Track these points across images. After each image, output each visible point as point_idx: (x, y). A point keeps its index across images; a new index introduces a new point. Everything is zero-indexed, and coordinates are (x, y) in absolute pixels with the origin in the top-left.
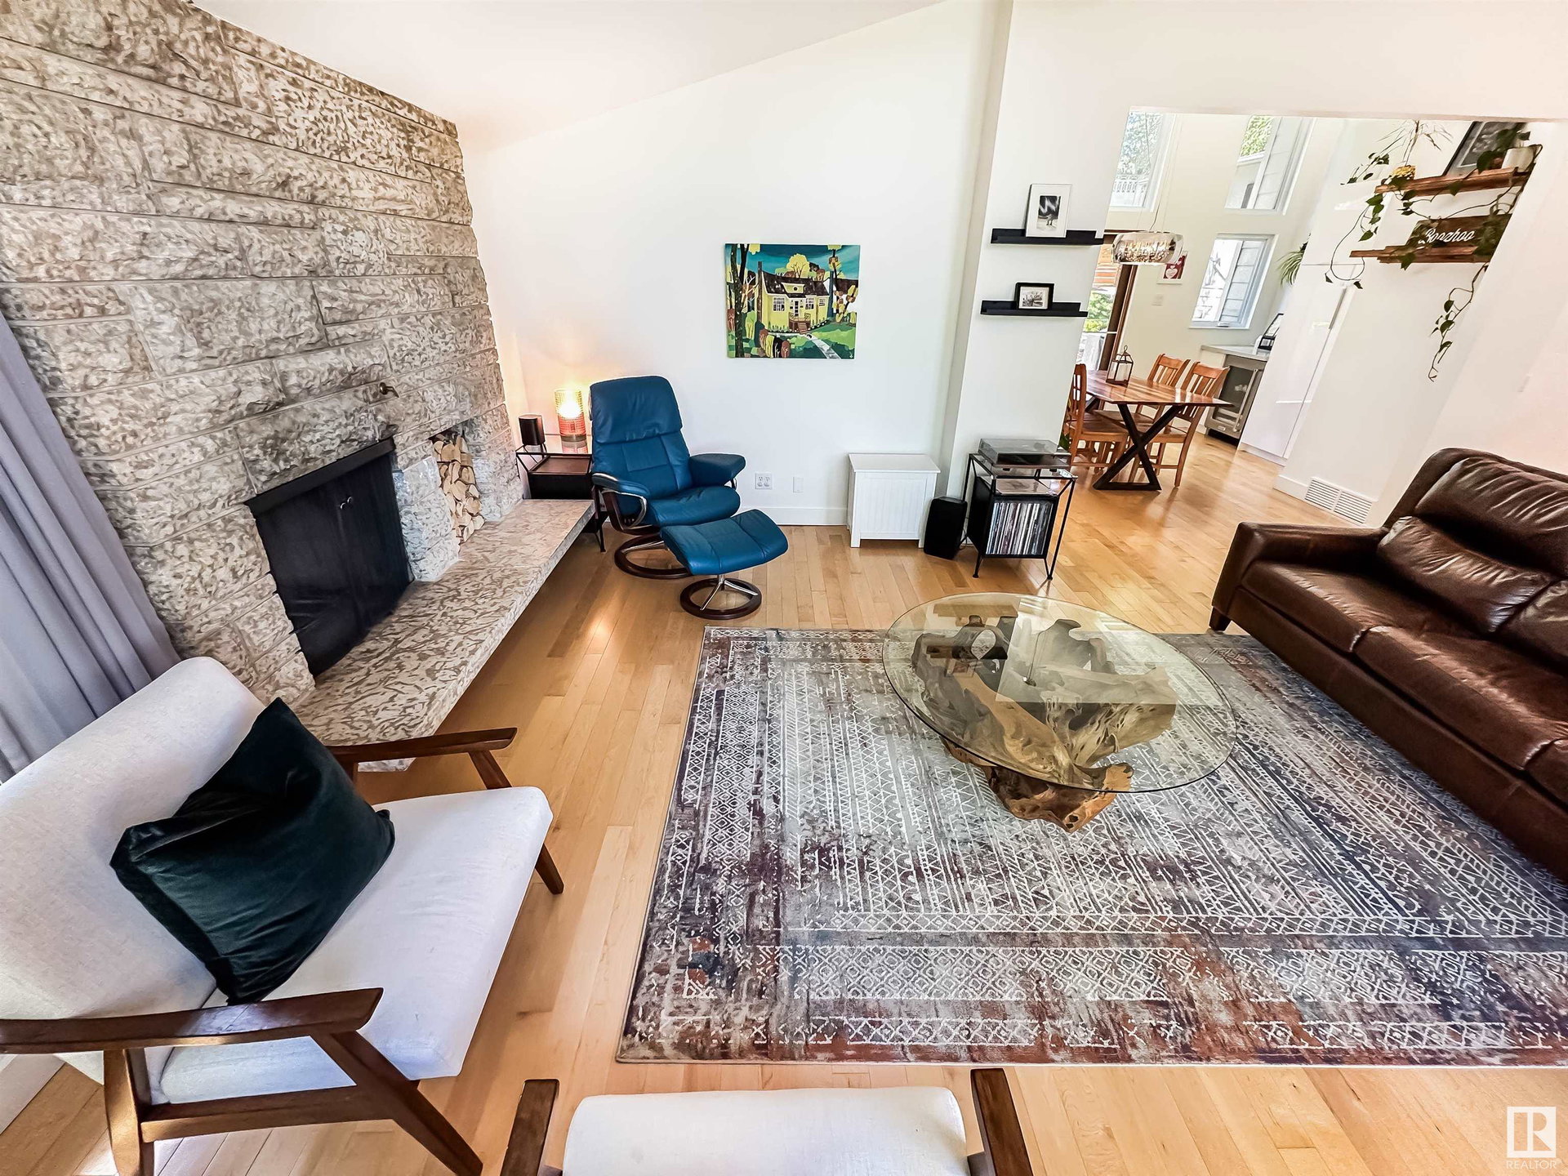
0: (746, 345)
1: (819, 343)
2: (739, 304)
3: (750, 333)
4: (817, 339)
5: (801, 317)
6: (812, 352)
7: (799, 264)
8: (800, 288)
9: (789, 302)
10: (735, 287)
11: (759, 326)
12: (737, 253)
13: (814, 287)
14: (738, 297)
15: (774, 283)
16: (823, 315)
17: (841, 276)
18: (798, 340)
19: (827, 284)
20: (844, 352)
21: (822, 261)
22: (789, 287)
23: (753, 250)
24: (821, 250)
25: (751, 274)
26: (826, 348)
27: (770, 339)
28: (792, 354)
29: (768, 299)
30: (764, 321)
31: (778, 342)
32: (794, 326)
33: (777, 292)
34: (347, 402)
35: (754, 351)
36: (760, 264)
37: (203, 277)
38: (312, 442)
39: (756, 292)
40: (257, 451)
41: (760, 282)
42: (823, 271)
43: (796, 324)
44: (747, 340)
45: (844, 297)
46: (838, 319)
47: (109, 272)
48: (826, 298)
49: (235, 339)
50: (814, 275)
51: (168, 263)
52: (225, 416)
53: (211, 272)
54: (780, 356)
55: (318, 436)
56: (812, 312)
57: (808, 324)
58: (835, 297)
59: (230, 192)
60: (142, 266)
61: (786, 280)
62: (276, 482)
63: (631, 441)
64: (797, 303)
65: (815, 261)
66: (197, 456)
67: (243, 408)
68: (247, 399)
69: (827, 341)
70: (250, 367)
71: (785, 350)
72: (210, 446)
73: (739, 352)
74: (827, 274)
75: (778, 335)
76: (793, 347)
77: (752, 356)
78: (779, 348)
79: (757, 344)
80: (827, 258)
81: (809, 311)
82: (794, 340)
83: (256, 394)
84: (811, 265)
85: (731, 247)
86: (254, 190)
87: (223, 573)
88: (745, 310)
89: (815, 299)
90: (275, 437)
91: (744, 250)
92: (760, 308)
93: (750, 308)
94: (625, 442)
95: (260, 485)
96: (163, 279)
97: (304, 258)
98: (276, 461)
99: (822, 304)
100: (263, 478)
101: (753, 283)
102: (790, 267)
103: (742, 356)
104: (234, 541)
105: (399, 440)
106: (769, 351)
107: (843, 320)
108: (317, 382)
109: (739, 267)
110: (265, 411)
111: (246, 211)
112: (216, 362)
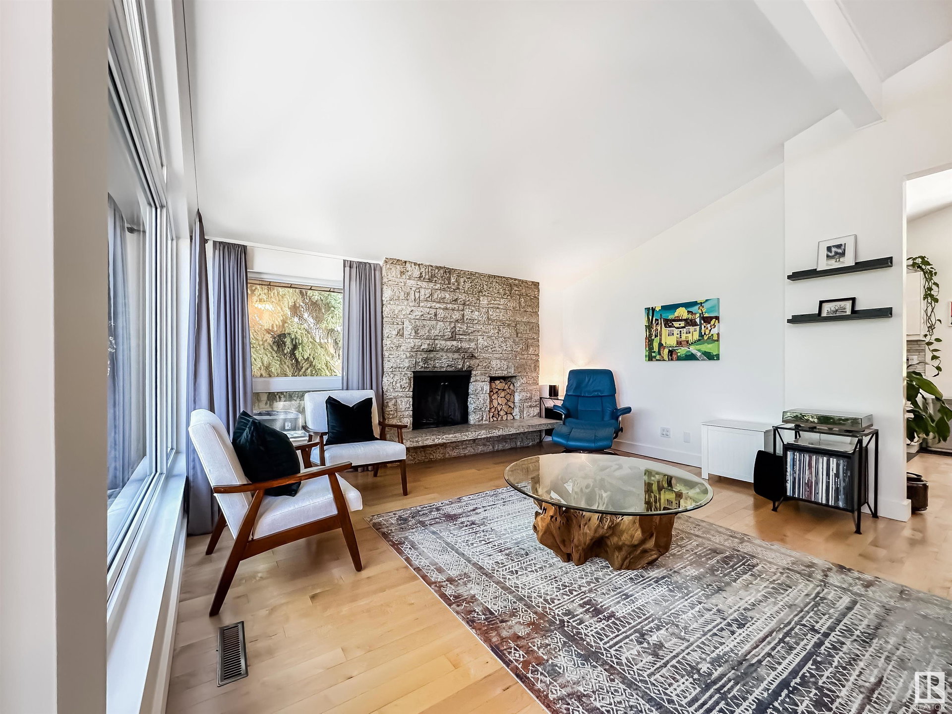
0: (653, 354)
1: (694, 352)
2: (651, 335)
3: (656, 348)
4: (693, 349)
5: (683, 338)
6: (691, 357)
7: (682, 312)
8: (682, 324)
9: (676, 331)
10: (649, 327)
11: (660, 345)
12: (650, 311)
13: (690, 323)
14: (650, 331)
15: (668, 323)
16: (696, 336)
17: (706, 315)
18: (682, 351)
19: (698, 320)
20: (710, 356)
21: (695, 309)
22: (676, 324)
23: (657, 309)
24: (694, 304)
25: (657, 320)
26: (699, 354)
27: (666, 351)
28: (679, 359)
29: (665, 331)
30: (663, 342)
31: (671, 353)
32: (679, 343)
33: (670, 327)
34: (456, 356)
35: (658, 357)
36: (661, 315)
37: (423, 320)
38: (438, 362)
39: (659, 328)
40: (420, 360)
41: (661, 324)
42: (696, 314)
43: (681, 342)
44: (654, 352)
45: (709, 326)
46: (705, 338)
47: (402, 317)
48: (698, 328)
49: (425, 334)
50: (690, 316)
51: (416, 316)
52: (415, 350)
53: (426, 319)
54: (672, 360)
55: (441, 362)
56: (690, 335)
57: (687, 342)
58: (703, 327)
59: (439, 302)
60: (410, 316)
61: (674, 320)
62: (422, 370)
63: (583, 396)
64: (681, 331)
65: (690, 310)
66: (405, 357)
67: (421, 349)
68: (422, 347)
69: (699, 350)
70: (427, 340)
71: (674, 356)
72: (408, 355)
73: (650, 358)
74: (698, 315)
75: (671, 349)
76: (679, 354)
77: (657, 360)
78: (671, 355)
79: (659, 354)
80: (697, 307)
81: (687, 335)
82: (679, 351)
83: (425, 346)
84: (688, 312)
85: (648, 309)
86: (446, 302)
87: (398, 385)
88: (653, 337)
89: (691, 329)
90: (426, 358)
91: (653, 310)
92: (661, 336)
93: (656, 336)
94: (581, 396)
95: (418, 369)
96: (414, 319)
97: (454, 317)
98: (425, 364)
99: (695, 331)
100: (420, 367)
101: (658, 324)
102: (676, 314)
103: (652, 360)
104: (404, 378)
105: (474, 373)
106: (666, 357)
107: (708, 338)
108: (446, 348)
109: (651, 317)
110: (426, 351)
111: (441, 306)
112: (419, 338)
